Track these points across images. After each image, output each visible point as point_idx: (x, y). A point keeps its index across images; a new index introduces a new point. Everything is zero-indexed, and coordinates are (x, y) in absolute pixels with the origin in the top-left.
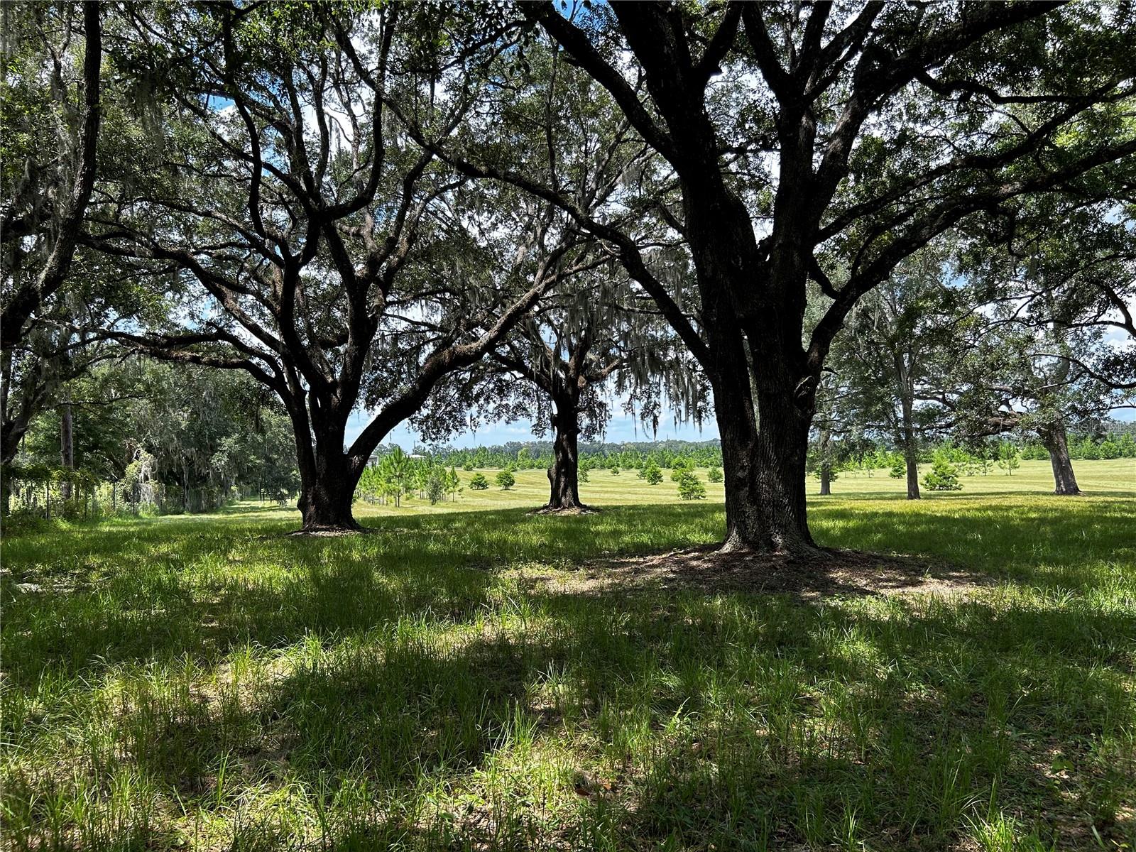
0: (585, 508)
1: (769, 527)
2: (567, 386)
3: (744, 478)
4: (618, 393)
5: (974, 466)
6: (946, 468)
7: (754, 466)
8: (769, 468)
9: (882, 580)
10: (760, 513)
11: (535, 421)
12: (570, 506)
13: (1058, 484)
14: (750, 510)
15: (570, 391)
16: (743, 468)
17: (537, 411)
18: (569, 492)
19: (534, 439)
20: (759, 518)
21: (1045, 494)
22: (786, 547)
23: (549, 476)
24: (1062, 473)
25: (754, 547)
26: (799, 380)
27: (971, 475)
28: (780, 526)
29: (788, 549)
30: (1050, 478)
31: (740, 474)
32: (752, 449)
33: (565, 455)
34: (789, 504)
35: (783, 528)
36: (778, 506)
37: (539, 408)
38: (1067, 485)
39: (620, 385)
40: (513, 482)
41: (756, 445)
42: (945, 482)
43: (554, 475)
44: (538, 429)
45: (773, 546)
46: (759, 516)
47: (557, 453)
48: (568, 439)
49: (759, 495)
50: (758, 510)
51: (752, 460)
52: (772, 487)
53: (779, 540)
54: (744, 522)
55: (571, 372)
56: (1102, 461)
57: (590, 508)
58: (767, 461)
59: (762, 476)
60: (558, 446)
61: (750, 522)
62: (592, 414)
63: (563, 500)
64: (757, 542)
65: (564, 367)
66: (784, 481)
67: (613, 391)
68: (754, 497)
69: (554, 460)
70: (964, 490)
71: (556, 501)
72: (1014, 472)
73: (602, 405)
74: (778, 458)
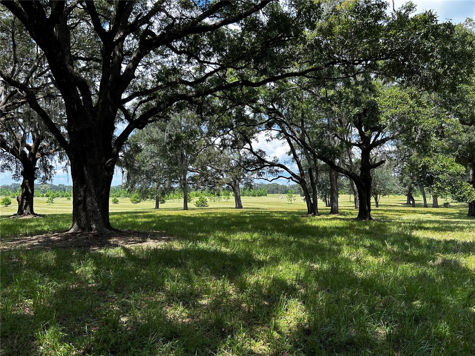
0: (36, 215)
1: (90, 221)
2: (30, 157)
3: (81, 200)
4: (60, 162)
5: (216, 198)
6: (203, 198)
7: (85, 195)
8: (91, 196)
9: (130, 241)
10: (87, 215)
11: (14, 173)
12: (28, 214)
13: (236, 205)
14: (83, 214)
15: (31, 159)
16: (81, 196)
17: (15, 168)
18: (28, 207)
19: (14, 181)
20: (86, 218)
21: (232, 208)
22: (96, 229)
23: (18, 200)
24: (237, 201)
25: (83, 229)
26: (107, 160)
27: (214, 201)
28: (95, 221)
29: (97, 230)
30: (233, 202)
31: (79, 199)
32: (85, 188)
33: (27, 190)
34: (100, 211)
35: (97, 222)
36: (95, 212)
37: (17, 166)
38: (239, 205)
39: (61, 158)
40: (11, 203)
41: (87, 187)
42: (202, 204)
43: (20, 200)
44: (15, 177)
45: (91, 229)
46: (87, 217)
47: (23, 189)
48: (29, 182)
49: (87, 207)
50: (86, 214)
51: (85, 193)
52: (92, 204)
53: (94, 226)
54: (80, 219)
55: (32, 150)
56: (257, 197)
57: (40, 215)
58: (91, 194)
59: (88, 199)
60: (23, 186)
61: (83, 219)
62: (46, 170)
63: (25, 211)
64: (84, 228)
65: (29, 148)
66: (98, 202)
67: (57, 161)
68: (85, 209)
69: (21, 192)
70: (209, 207)
71: (21, 212)
72: (229, 200)
73: (51, 167)
74: (95, 192)
